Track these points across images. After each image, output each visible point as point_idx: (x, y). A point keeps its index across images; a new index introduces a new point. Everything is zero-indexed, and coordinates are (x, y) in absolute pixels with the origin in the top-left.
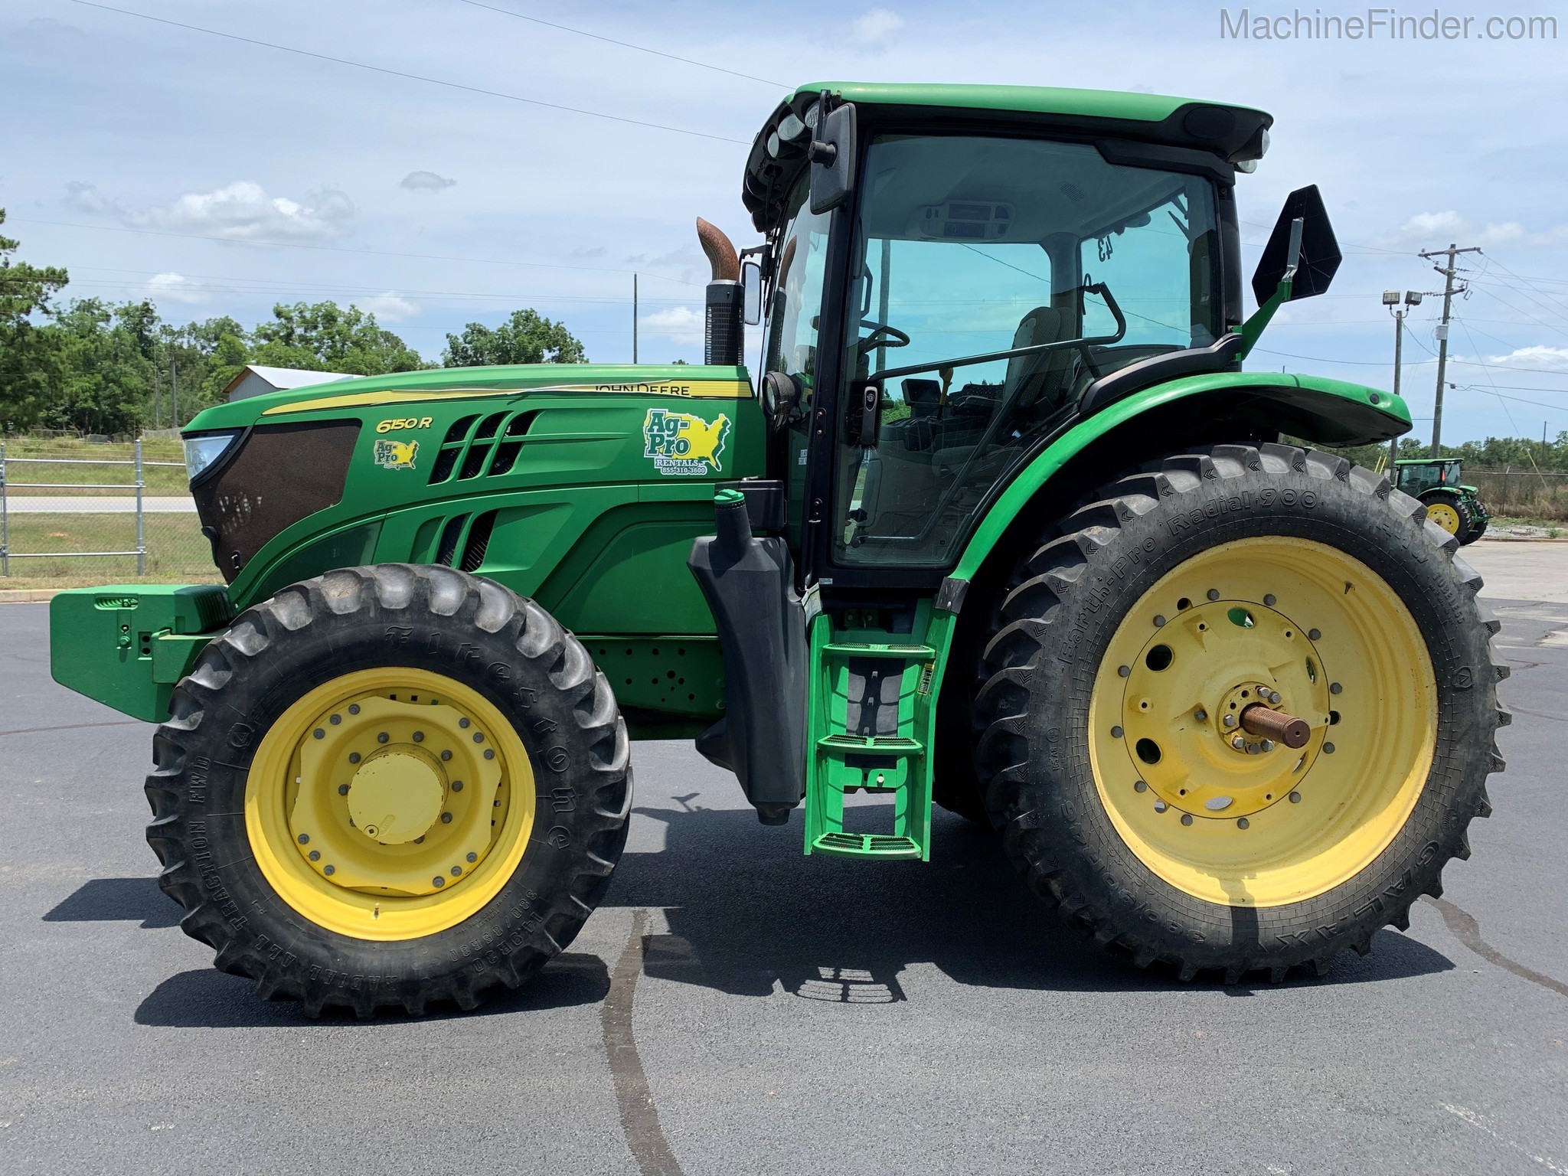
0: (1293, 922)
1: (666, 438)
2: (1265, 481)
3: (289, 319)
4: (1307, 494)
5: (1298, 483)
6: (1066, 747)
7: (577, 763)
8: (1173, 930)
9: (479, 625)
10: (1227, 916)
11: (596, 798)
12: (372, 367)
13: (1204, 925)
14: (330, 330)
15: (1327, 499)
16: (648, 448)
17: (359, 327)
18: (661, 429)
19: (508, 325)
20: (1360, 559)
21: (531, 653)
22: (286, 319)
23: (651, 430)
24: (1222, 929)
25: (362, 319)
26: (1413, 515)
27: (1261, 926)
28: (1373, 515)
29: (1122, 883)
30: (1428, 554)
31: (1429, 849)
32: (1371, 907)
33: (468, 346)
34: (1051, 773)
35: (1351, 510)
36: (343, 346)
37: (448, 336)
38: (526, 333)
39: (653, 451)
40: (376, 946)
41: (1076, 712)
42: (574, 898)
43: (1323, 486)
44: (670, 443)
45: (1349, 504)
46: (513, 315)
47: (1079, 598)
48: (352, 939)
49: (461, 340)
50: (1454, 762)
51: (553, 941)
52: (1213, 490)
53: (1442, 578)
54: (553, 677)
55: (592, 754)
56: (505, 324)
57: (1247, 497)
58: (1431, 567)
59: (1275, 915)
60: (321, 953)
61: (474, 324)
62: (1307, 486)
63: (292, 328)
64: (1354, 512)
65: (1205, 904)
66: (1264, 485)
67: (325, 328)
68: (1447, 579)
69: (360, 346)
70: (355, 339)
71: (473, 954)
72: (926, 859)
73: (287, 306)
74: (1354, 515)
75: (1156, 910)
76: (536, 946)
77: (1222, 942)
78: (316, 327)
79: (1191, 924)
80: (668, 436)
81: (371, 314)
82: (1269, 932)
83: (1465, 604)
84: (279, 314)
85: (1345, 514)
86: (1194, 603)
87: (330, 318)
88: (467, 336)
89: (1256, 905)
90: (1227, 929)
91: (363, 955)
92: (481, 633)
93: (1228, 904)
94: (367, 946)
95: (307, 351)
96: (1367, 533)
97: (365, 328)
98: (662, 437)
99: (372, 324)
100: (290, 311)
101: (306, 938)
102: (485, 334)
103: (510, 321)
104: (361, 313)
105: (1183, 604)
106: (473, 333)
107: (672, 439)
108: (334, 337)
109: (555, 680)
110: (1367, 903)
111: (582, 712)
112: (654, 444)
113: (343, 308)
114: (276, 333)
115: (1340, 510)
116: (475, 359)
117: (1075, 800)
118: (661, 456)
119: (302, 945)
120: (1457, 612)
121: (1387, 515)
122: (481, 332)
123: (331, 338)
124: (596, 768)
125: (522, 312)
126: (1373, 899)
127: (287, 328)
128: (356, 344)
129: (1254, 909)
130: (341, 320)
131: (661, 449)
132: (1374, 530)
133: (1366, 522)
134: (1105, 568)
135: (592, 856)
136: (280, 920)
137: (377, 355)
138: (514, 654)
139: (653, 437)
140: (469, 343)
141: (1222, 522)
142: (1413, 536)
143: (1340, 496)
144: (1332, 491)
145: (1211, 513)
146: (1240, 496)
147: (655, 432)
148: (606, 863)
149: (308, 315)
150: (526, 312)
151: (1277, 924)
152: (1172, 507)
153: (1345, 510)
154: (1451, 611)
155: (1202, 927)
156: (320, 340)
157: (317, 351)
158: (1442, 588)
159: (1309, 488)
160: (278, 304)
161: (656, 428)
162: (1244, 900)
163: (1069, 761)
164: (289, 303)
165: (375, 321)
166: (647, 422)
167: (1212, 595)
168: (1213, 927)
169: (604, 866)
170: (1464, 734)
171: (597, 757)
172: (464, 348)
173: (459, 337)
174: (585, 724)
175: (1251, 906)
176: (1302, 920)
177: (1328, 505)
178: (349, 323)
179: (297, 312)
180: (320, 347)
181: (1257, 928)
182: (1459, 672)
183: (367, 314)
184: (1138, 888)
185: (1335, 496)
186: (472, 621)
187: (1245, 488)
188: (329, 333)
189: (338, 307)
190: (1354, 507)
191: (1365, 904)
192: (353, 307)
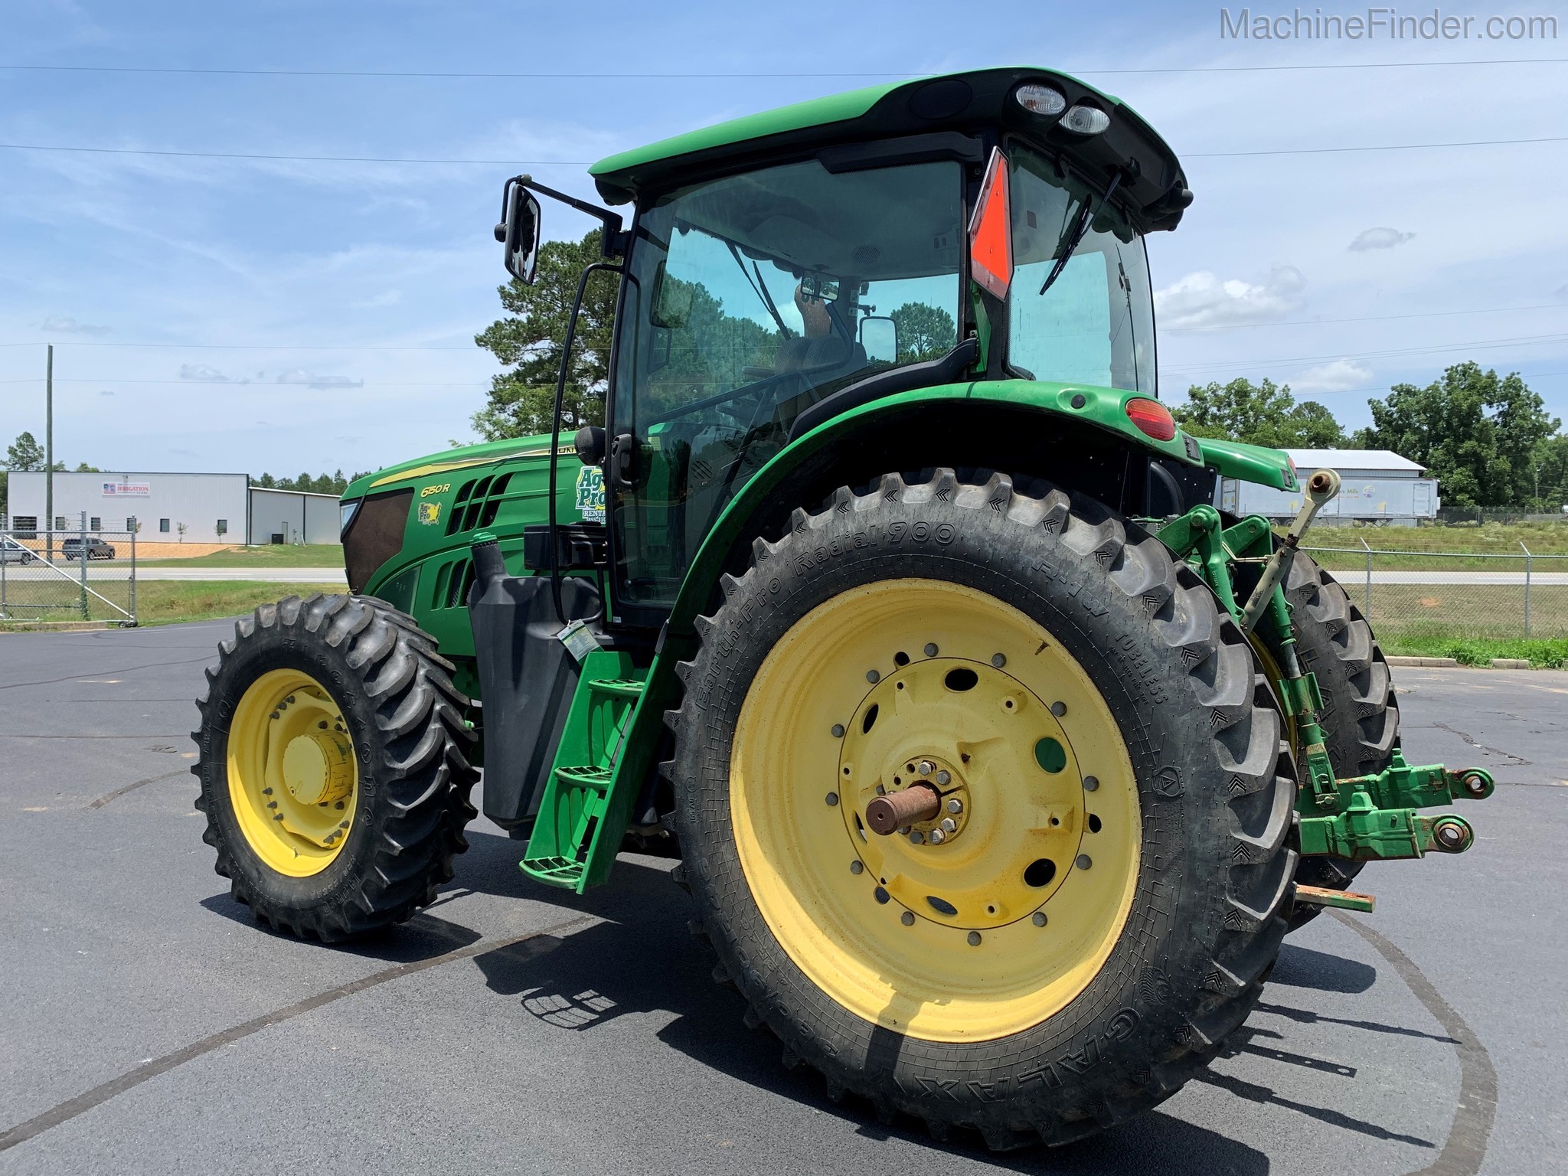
0: (940, 1065)
1: (592, 492)
2: (898, 512)
3: (1203, 399)
4: (944, 527)
5: (936, 515)
6: (702, 799)
7: (377, 757)
8: (804, 1032)
9: (328, 641)
10: (866, 1035)
11: (388, 789)
12: (1285, 440)
13: (837, 1036)
14: (1242, 407)
15: (968, 532)
16: (578, 501)
17: (1273, 400)
18: (589, 484)
19: (1440, 383)
20: (1021, 609)
21: (354, 665)
22: (1200, 399)
23: (582, 485)
24: (856, 1048)
25: (1277, 392)
26: (1096, 552)
27: (901, 1058)
28: (1028, 552)
29: (753, 962)
30: (1110, 605)
31: (1123, 1019)
32: (1040, 1076)
33: (1394, 409)
34: (690, 825)
35: (999, 546)
36: (1256, 421)
37: (1370, 402)
38: (1463, 389)
39: (582, 503)
40: (281, 877)
41: (713, 762)
42: (377, 869)
43: (967, 517)
44: (595, 495)
45: (998, 539)
46: (1446, 370)
47: (715, 641)
48: (271, 869)
49: (1385, 404)
50: (1159, 901)
51: (367, 901)
52: (842, 525)
53: (1129, 639)
54: (366, 686)
55: (386, 752)
56: (1436, 382)
57: (874, 533)
58: (1112, 623)
59: (922, 1050)
60: (255, 874)
61: (1401, 385)
62: (946, 518)
63: (1206, 407)
64: (1002, 549)
65: (846, 1013)
66: (895, 518)
67: (1238, 405)
68: (1139, 642)
69: (1273, 419)
70: (1267, 413)
71: (323, 898)
72: (579, 892)
73: (1200, 388)
74: (1003, 551)
75: (786, 1004)
76: (356, 902)
77: (853, 1063)
78: (1229, 405)
79: (824, 1030)
80: (594, 489)
81: (1286, 386)
82: (909, 1069)
83: (1170, 677)
84: (1193, 395)
85: (991, 551)
86: (912, 659)
87: (1242, 394)
88: (1392, 400)
89: (908, 1033)
90: (861, 1051)
91: (272, 881)
92: (328, 646)
93: (875, 1021)
94: (277, 876)
95: (1220, 429)
96: (1021, 576)
97: (1278, 401)
98: (589, 490)
99: (1287, 396)
100: (1204, 392)
101: (249, 861)
102: (1415, 394)
103: (1443, 378)
104: (1275, 386)
105: (902, 659)
106: (1399, 394)
107: (596, 492)
108: (1247, 412)
109: (367, 688)
110: (1035, 1070)
111: (382, 717)
112: (583, 497)
113: (1256, 383)
114: (1190, 414)
115: (984, 546)
116: (1400, 422)
117: (711, 857)
118: (587, 508)
119: (246, 866)
120: (1153, 688)
121: (1052, 552)
122: (1409, 392)
123: (1243, 414)
124: (388, 764)
125: (1459, 366)
126: (1043, 1066)
127: (1201, 409)
128: (1269, 417)
129: (901, 1037)
130: (1254, 396)
131: (587, 501)
132: (1029, 572)
133: (1018, 561)
134: (736, 610)
135: (387, 837)
136: (239, 844)
137: (1292, 427)
138: (343, 664)
139: (583, 491)
140: (1394, 406)
141: (847, 561)
142: (1088, 579)
143: (986, 528)
144: (976, 523)
145: (835, 551)
146: (867, 531)
147: (585, 487)
148: (395, 843)
149: (1221, 393)
150: (1463, 365)
151: (920, 1063)
152: (800, 545)
153: (990, 546)
154: (1143, 686)
155: (834, 1039)
156: (1233, 417)
157: (1229, 428)
158: (1129, 653)
159: (948, 520)
160: (1193, 386)
161: (585, 483)
162: (895, 1023)
163: (705, 815)
164: (1202, 384)
165: (1290, 394)
166: (580, 479)
167: (933, 650)
168: (847, 1042)
169: (394, 847)
170: (1172, 863)
171: (389, 755)
172: (1388, 412)
173: (1383, 400)
174: (383, 726)
175: (901, 1031)
176: (950, 1066)
177: (969, 540)
178: (1264, 396)
179: (1210, 393)
180: (1233, 424)
181: (895, 1061)
182: (1161, 773)
183: (1281, 386)
184: (769, 972)
185: (980, 529)
186: (324, 638)
187: (874, 522)
188: (1242, 409)
189: (1250, 382)
190: (1004, 542)
191: (1032, 1071)
192: (1266, 380)
